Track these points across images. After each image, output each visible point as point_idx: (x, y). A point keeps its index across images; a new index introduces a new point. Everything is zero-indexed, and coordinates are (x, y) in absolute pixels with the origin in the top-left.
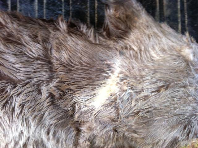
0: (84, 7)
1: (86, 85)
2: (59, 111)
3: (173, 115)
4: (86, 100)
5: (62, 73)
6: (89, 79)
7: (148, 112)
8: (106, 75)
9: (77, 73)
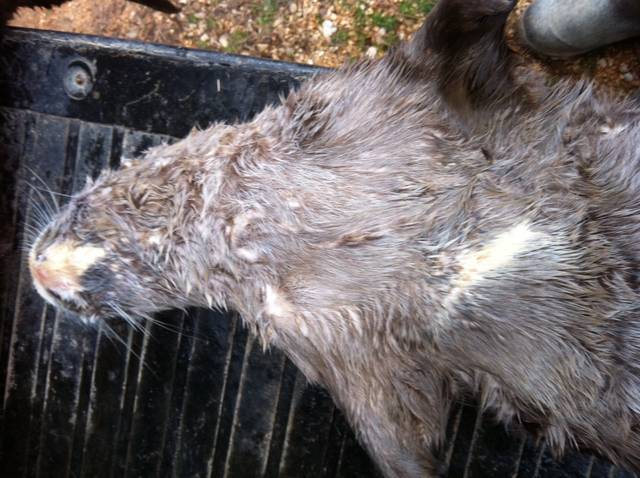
0: (483, 458)
1: (538, 285)
2: (623, 238)
3: (341, 169)
4: (548, 250)
5: (593, 329)
6: (528, 297)
7: (400, 191)
8: (480, 296)
9: (555, 319)
